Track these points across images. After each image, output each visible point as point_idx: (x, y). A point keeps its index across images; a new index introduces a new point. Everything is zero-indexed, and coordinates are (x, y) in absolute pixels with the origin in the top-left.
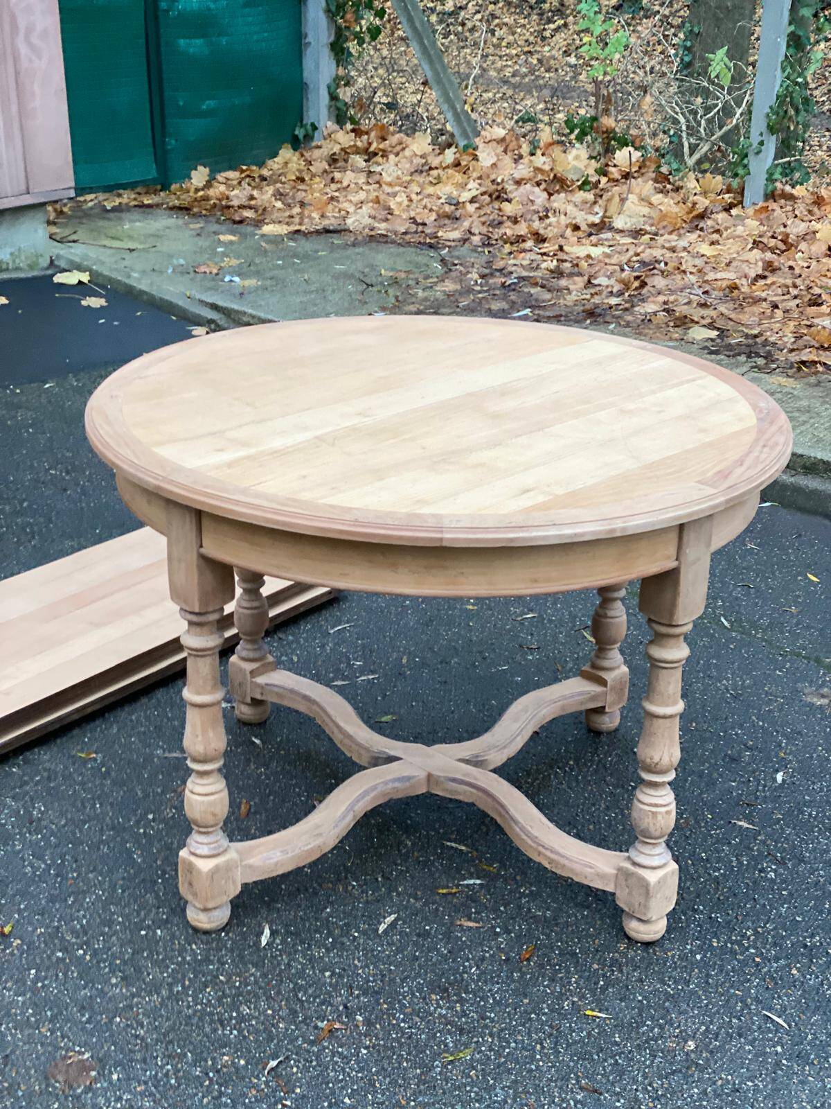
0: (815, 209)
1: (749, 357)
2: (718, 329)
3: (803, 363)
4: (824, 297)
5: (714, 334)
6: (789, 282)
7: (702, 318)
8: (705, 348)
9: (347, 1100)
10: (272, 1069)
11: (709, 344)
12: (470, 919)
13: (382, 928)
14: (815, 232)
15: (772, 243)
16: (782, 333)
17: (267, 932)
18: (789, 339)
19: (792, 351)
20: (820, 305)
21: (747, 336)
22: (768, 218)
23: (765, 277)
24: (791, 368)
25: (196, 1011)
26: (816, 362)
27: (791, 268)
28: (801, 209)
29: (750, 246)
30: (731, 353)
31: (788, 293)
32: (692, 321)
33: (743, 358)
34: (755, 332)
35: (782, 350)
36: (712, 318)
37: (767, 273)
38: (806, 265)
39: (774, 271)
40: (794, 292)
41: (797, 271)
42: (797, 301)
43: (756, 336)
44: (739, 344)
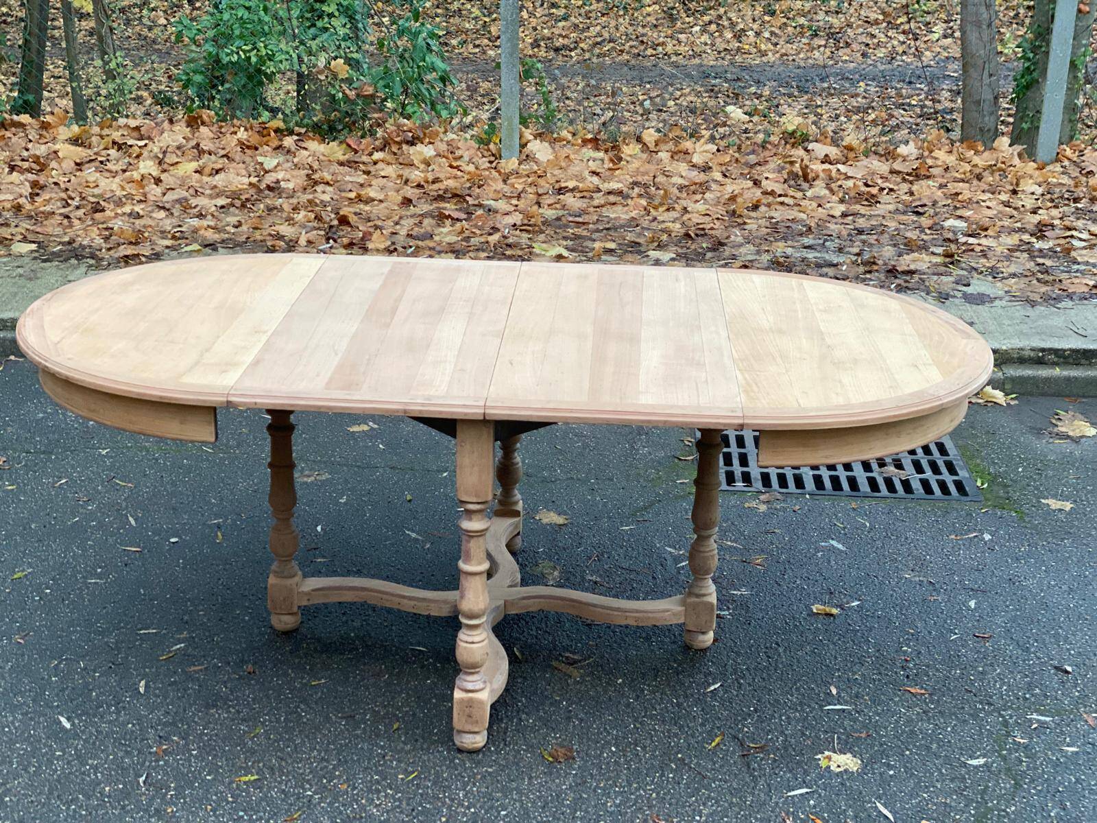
0: (44, 133)
1: (78, 260)
2: (34, 242)
3: (126, 256)
4: (102, 203)
5: (34, 246)
6: (63, 195)
7: (12, 235)
8: (35, 258)
9: (208, 777)
10: (144, 782)
11: (36, 255)
12: (195, 665)
13: (142, 690)
14: (55, 152)
15: (26, 165)
16: (92, 237)
17: (63, 720)
18: (99, 241)
19: (109, 249)
20: (103, 210)
21: (63, 244)
22: (7, 145)
23: (38, 195)
24: (119, 262)
25: (59, 776)
26: (138, 255)
27: (56, 184)
28: (33, 135)
29: (7, 170)
30: (62, 259)
31: (69, 205)
32: (7, 239)
33: (73, 261)
34: (66, 239)
35: (100, 250)
36: (22, 234)
37: (38, 191)
38: (66, 180)
39: (42, 188)
40: (75, 203)
41: (62, 186)
42: (83, 211)
43: (69, 243)
44: (61, 251)
